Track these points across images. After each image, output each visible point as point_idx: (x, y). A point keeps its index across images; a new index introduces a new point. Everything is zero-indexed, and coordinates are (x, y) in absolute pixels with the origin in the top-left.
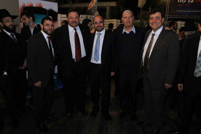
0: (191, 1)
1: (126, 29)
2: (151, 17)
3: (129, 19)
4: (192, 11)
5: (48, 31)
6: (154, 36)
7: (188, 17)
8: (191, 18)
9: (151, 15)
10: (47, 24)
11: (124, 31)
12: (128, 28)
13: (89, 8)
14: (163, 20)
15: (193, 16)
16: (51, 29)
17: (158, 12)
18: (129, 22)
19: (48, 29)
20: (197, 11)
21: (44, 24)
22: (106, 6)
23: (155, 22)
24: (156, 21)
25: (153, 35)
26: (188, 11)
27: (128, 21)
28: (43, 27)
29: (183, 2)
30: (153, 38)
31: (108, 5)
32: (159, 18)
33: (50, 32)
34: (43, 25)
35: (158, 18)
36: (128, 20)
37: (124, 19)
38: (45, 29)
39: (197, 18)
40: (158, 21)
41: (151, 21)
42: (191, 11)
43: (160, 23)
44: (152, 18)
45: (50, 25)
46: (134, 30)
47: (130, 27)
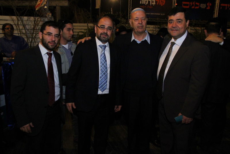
0: (153, 4)
1: (136, 35)
2: (169, 19)
3: (141, 21)
4: (155, 14)
5: (50, 45)
6: (173, 46)
7: (152, 20)
8: (154, 21)
9: (170, 17)
10: (49, 33)
11: (133, 38)
12: (139, 35)
13: (37, 8)
14: (188, 23)
15: (156, 19)
16: (54, 41)
17: (179, 11)
18: (141, 27)
19: (50, 41)
20: (159, 14)
21: (45, 32)
22: (56, 5)
23: (175, 27)
24: (177, 26)
25: (173, 44)
26: (151, 14)
27: (140, 25)
28: (43, 37)
29: (146, 4)
30: (172, 49)
31: (57, 5)
32: (182, 20)
33: (52, 46)
34: (43, 33)
35: (179, 21)
36: (141, 23)
37: (134, 22)
38: (45, 41)
39: (160, 21)
40: (180, 26)
41: (170, 26)
42: (153, 14)
43: (182, 28)
44: (170, 21)
45: (53, 34)
46: (147, 38)
47: (142, 33)
